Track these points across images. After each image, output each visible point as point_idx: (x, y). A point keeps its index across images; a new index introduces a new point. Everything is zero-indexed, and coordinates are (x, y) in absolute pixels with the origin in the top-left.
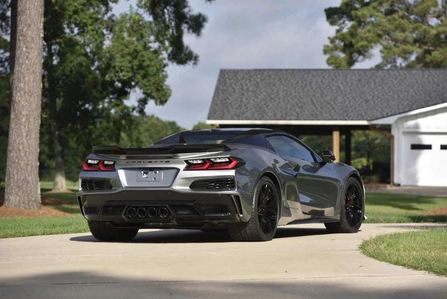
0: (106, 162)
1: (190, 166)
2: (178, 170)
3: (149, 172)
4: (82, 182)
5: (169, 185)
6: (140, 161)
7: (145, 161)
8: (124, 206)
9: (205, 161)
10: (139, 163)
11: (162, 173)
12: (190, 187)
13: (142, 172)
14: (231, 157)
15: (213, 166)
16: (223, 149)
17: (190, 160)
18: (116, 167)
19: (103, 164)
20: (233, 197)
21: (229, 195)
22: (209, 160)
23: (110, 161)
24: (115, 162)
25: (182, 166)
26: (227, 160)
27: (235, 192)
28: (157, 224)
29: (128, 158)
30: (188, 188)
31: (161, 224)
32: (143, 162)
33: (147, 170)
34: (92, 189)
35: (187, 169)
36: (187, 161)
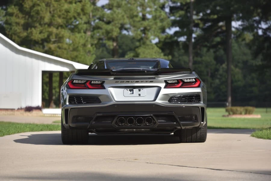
0: (92, 82)
1: (168, 85)
3: (134, 90)
4: (69, 98)
7: (132, 81)
9: (179, 81)
10: (127, 82)
12: (168, 101)
13: (129, 90)
14: (196, 78)
15: (184, 84)
16: (189, 72)
17: (169, 80)
18: (105, 85)
19: (90, 83)
20: (200, 108)
21: (198, 107)
22: (181, 80)
23: (95, 81)
24: (103, 82)
25: (163, 85)
26: (194, 80)
27: (201, 105)
28: (131, 130)
29: (115, 78)
30: (168, 102)
31: (135, 130)
32: (131, 82)
33: (132, 88)
34: (80, 103)
35: (165, 87)
36: (166, 81)
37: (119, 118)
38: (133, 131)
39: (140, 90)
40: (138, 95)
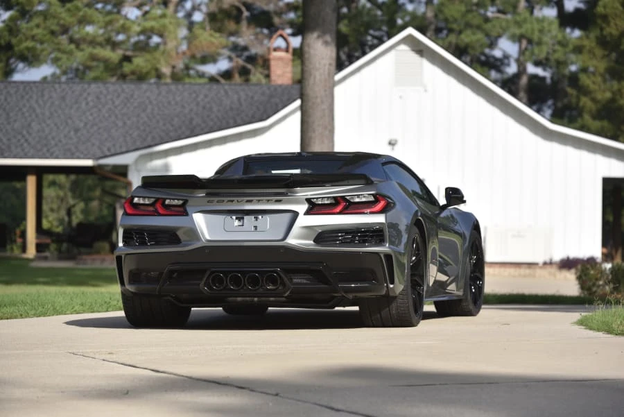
0: (167, 202)
1: (314, 208)
2: (296, 214)
3: (245, 217)
4: (125, 233)
5: (280, 238)
6: (232, 199)
7: (240, 199)
8: (203, 271)
9: (337, 201)
10: (230, 203)
11: (268, 218)
12: (314, 241)
13: (234, 217)
14: (377, 194)
15: (350, 207)
16: (363, 181)
17: (314, 198)
18: (189, 209)
19: (163, 204)
20: (382, 256)
21: (377, 254)
22: (343, 198)
23: (174, 199)
24: (186, 202)
25: (302, 208)
26: (372, 199)
27: (384, 249)
28: (248, 299)
29: (208, 195)
30: (312, 242)
31: (256, 299)
32: (238, 201)
33: (240, 215)
34: (143, 244)
35: (308, 213)
36: (309, 200)
37: (214, 275)
38: (253, 301)
39: (256, 219)
40: (253, 229)
